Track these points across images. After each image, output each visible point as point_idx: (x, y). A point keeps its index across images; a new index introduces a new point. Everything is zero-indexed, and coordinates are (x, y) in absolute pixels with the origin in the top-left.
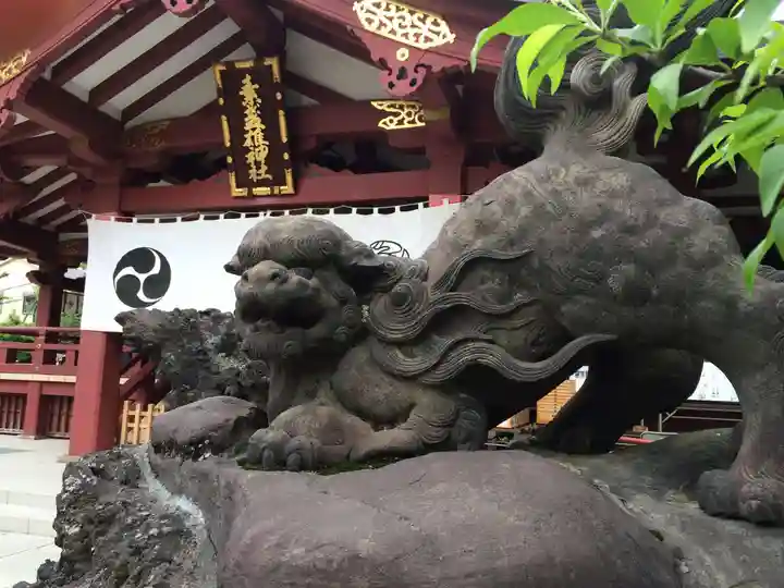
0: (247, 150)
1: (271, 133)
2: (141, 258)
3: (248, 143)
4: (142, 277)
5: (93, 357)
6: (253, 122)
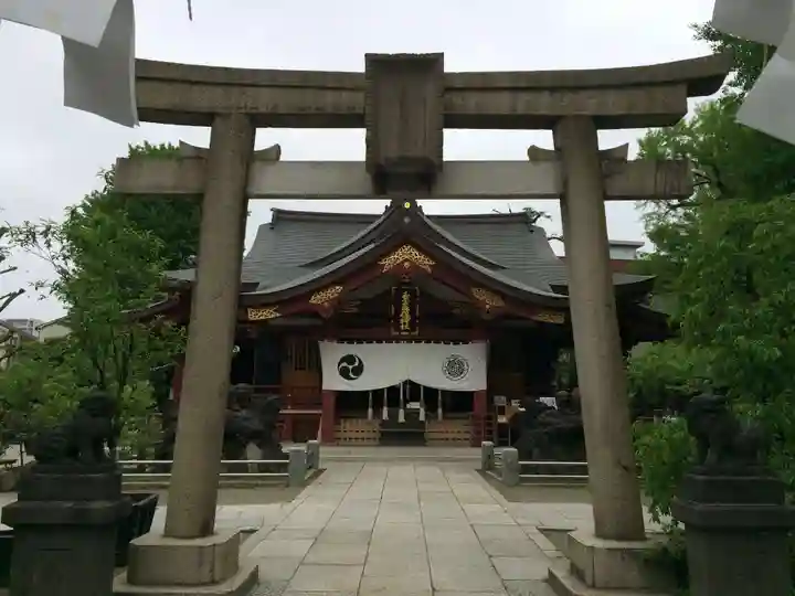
1: (412, 313)
2: (350, 359)
3: (402, 316)
4: (351, 367)
5: (331, 402)
6: (406, 309)
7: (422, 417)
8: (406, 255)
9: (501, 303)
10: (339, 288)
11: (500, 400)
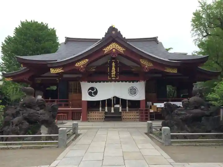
0: (112, 72)
1: (116, 70)
3: (112, 71)
6: (114, 69)
7: (120, 110)
8: (113, 47)
9: (151, 65)
10: (87, 60)
11: (150, 103)
